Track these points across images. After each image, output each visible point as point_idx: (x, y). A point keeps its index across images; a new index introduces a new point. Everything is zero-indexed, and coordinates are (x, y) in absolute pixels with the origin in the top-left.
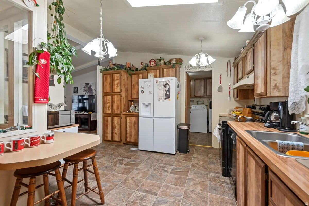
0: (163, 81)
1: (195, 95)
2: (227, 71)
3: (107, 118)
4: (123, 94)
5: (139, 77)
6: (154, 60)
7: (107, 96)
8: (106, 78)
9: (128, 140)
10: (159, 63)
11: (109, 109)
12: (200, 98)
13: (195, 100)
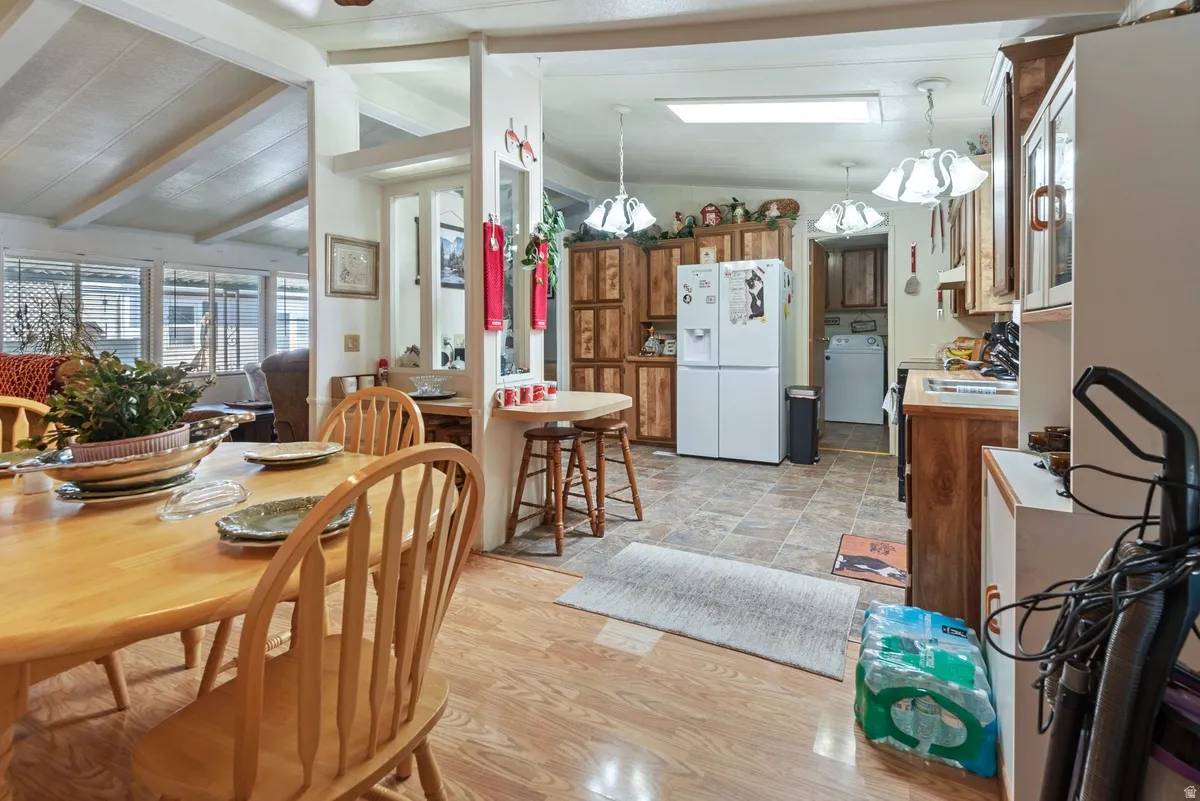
0: (746, 271)
1: (843, 303)
2: (932, 236)
3: (584, 372)
4: (628, 305)
5: (671, 255)
6: (716, 207)
7: (583, 311)
8: (579, 261)
9: (645, 431)
10: (730, 216)
11: (588, 348)
12: (862, 311)
13: (846, 319)
